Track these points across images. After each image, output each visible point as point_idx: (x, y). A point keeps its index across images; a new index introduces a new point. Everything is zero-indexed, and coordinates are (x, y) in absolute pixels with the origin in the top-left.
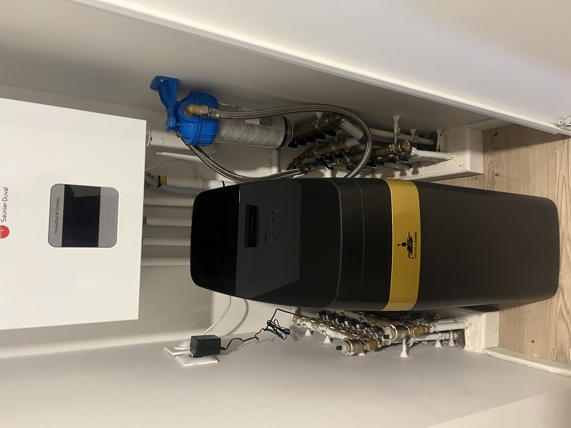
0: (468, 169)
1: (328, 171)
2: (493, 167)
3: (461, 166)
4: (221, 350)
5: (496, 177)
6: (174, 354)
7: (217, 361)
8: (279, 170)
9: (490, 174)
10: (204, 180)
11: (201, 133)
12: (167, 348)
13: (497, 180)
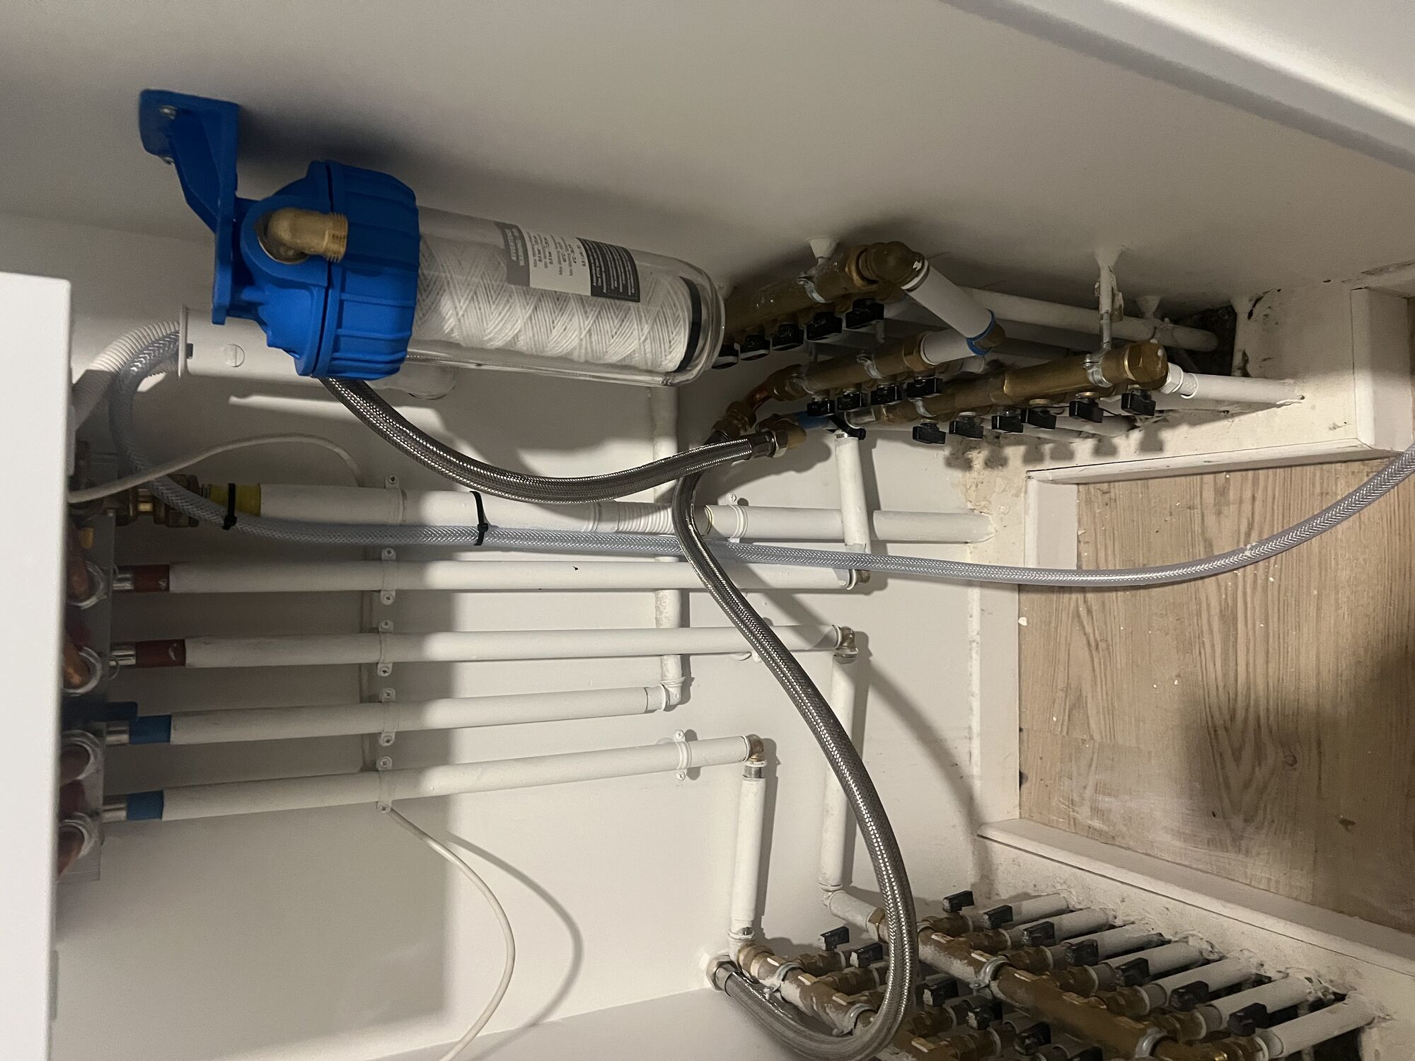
0: (1366, 437)
1: (847, 442)
3: (1336, 428)
8: (681, 447)
10: (402, 491)
11: (341, 331)
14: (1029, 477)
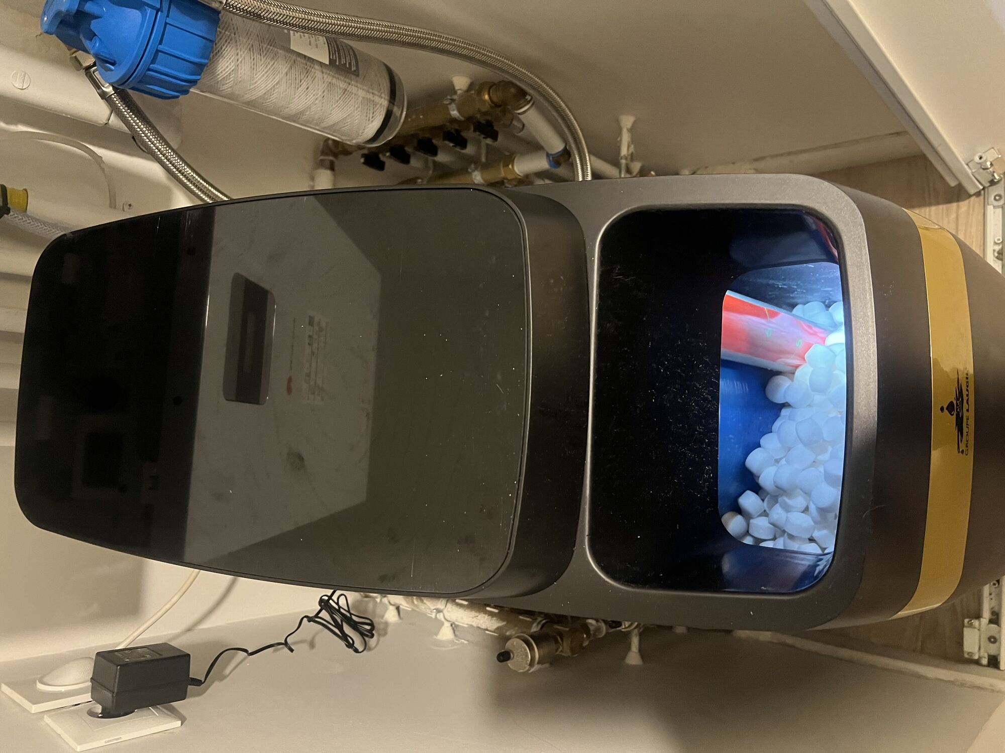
4: (189, 686)
6: (35, 709)
7: (180, 722)
11: (161, 48)
12: (11, 686)
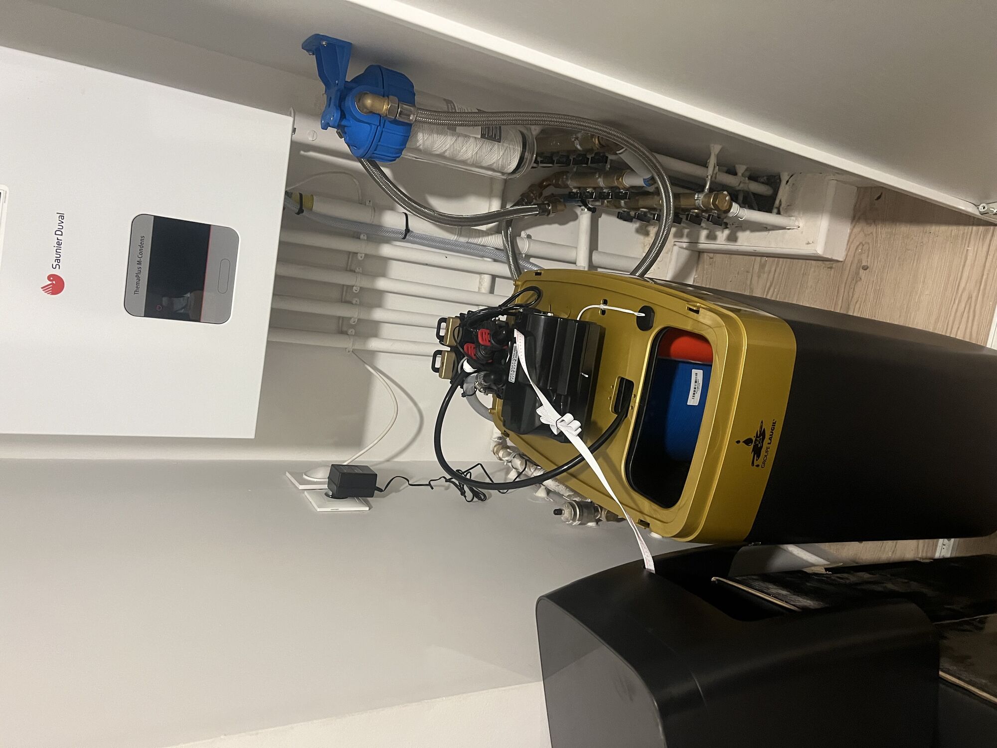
0: (820, 250)
1: (586, 213)
2: (861, 254)
3: (808, 243)
4: (376, 491)
5: (861, 271)
6: (301, 487)
7: (368, 508)
8: (503, 206)
9: (854, 266)
10: (374, 209)
11: (379, 143)
12: (291, 474)
13: (864, 276)
14: (675, 245)
